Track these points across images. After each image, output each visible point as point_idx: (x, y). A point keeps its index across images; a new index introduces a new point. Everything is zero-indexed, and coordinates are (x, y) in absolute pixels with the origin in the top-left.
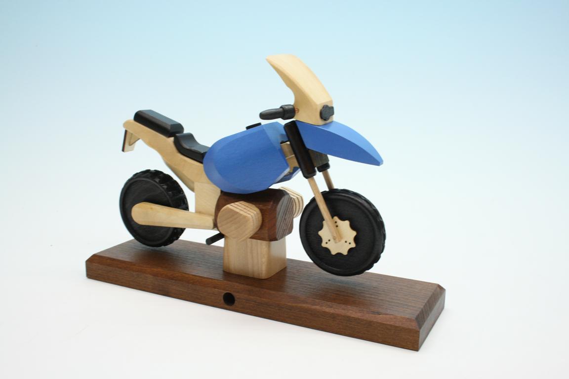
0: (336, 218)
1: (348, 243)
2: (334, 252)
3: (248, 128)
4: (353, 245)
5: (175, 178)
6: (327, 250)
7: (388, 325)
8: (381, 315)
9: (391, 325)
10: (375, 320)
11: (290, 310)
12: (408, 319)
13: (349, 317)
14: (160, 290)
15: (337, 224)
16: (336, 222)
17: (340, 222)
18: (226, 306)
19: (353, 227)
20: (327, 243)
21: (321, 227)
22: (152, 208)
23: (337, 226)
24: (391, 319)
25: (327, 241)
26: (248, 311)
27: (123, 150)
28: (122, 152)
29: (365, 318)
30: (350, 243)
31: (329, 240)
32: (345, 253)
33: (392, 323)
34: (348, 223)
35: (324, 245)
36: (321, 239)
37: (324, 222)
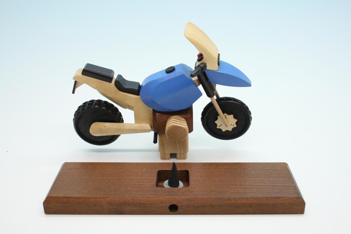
0: (225, 114)
1: (232, 125)
2: (224, 130)
4: (235, 126)
6: (220, 130)
16: (225, 116)
17: (227, 116)
18: (171, 213)
19: (235, 117)
20: (220, 126)
21: (216, 119)
23: (226, 118)
26: (188, 213)
27: (73, 92)
30: (233, 125)
31: (221, 125)
32: (230, 130)
34: (232, 116)
35: (218, 127)
36: (216, 125)
37: (218, 117)
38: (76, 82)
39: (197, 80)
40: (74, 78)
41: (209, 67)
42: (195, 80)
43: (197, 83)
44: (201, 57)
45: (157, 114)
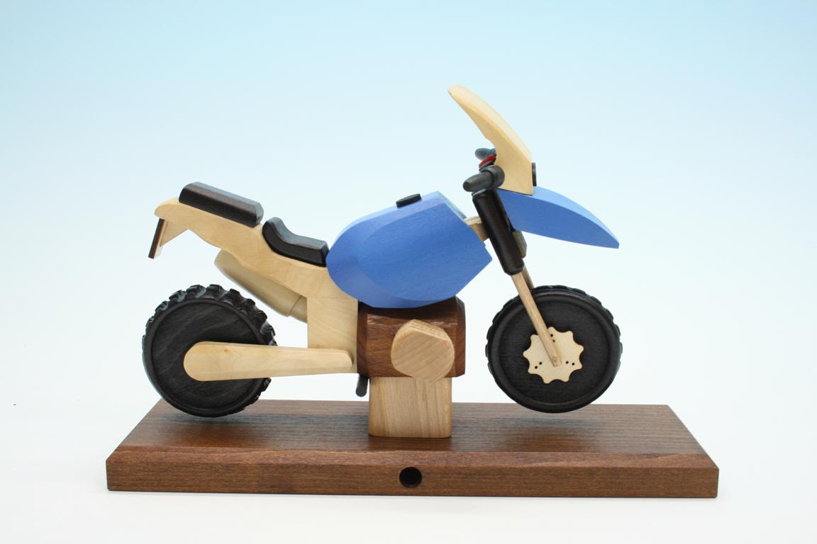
0: (552, 330)
1: (570, 364)
2: (547, 380)
3: (401, 204)
4: (579, 366)
5: (246, 295)
6: (538, 378)
7: (674, 469)
8: (659, 458)
9: (678, 469)
10: (654, 466)
11: (520, 475)
12: (698, 455)
13: (615, 469)
14: (273, 486)
15: (554, 337)
16: (552, 335)
17: (557, 335)
18: (405, 490)
19: (578, 340)
20: (536, 367)
21: (527, 345)
22: (226, 351)
23: (554, 341)
24: (675, 459)
25: (537, 364)
26: (445, 490)
27: (152, 255)
28: (150, 259)
29: (638, 466)
30: (573, 364)
31: (541, 363)
32: (565, 378)
33: (678, 466)
34: (569, 334)
35: (531, 370)
36: (527, 363)
37: (533, 337)
38: (161, 222)
39: (476, 224)
40: (156, 213)
41: (509, 184)
42: (473, 225)
43: (478, 232)
44: (488, 157)
45: (369, 316)
